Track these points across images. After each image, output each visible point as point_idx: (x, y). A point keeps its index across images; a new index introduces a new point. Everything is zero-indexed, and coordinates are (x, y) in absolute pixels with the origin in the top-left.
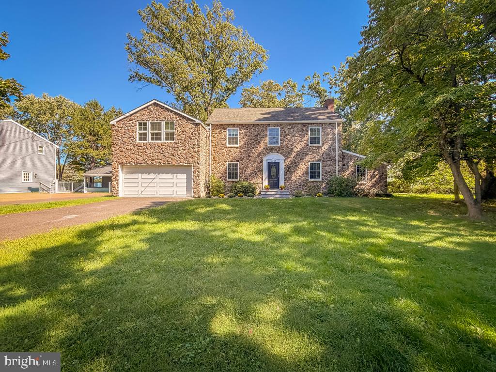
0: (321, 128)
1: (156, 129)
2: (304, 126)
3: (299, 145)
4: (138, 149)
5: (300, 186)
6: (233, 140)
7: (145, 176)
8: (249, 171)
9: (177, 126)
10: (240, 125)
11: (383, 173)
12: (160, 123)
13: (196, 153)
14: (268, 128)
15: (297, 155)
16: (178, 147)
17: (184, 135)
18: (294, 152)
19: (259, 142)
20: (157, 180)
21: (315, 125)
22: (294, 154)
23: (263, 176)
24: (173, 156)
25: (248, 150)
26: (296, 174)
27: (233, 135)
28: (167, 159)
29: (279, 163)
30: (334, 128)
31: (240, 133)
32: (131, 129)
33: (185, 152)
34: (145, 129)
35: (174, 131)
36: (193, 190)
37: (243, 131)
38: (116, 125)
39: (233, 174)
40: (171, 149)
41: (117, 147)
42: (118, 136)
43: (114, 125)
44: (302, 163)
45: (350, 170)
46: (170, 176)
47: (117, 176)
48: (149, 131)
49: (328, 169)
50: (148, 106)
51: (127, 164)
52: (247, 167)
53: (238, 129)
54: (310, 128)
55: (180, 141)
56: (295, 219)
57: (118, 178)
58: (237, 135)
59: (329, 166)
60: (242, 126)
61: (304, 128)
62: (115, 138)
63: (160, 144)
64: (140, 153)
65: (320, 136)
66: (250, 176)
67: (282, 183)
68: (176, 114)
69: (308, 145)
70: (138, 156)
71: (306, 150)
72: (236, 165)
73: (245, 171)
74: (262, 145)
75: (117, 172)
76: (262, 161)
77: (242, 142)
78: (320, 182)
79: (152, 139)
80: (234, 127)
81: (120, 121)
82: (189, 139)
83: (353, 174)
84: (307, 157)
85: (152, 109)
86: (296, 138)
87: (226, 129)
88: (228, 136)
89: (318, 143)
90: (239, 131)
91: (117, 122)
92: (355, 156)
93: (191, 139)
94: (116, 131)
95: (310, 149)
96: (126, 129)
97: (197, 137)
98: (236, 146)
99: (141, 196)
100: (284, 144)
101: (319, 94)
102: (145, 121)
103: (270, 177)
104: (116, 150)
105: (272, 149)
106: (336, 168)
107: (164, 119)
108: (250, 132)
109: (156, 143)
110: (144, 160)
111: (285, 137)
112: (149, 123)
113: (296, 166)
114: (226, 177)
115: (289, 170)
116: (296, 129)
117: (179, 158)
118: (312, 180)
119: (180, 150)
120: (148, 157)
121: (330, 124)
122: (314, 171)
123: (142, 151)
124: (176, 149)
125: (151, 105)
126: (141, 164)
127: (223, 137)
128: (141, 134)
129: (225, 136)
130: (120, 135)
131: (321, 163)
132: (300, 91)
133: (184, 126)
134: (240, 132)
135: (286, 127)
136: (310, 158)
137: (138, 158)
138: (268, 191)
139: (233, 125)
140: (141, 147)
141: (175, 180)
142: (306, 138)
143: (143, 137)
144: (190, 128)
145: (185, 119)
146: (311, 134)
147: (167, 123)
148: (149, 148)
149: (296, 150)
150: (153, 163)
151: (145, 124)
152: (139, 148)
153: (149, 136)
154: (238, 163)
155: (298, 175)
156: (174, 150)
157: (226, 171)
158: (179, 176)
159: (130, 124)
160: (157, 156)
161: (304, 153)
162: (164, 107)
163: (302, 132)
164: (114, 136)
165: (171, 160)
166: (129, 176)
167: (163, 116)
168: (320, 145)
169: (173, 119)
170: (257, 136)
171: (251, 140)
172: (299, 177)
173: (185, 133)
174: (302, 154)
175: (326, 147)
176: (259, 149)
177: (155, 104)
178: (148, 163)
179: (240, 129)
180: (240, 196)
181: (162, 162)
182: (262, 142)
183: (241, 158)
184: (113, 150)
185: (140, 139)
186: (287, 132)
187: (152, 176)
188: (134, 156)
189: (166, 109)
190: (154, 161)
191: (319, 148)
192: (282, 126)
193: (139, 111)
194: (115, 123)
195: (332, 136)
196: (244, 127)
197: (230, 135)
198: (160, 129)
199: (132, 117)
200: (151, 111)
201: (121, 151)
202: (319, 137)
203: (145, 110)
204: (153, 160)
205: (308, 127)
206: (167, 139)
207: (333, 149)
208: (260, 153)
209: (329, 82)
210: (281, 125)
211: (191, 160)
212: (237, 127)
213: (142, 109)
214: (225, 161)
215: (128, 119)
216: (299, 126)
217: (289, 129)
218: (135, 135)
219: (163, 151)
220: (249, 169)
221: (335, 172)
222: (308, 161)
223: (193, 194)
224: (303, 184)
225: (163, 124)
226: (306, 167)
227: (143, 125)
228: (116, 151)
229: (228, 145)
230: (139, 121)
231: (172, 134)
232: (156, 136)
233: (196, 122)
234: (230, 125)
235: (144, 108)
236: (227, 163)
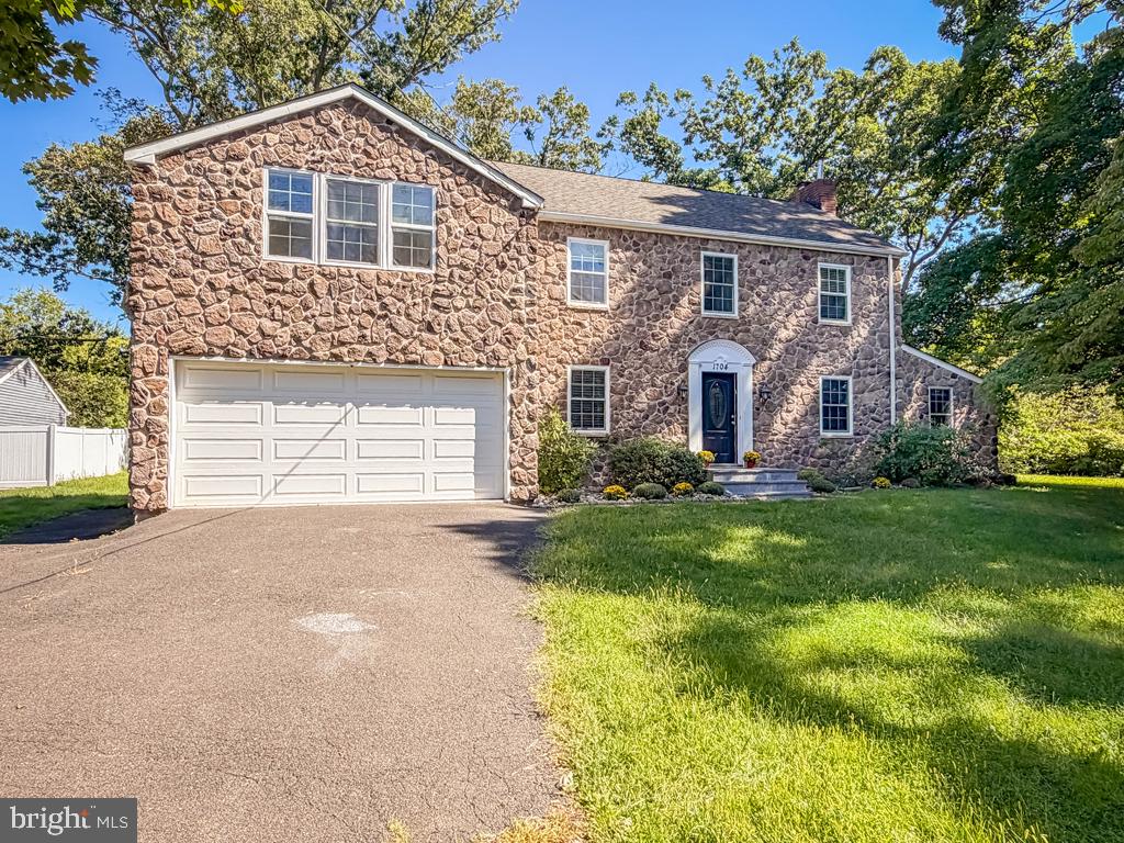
0: (848, 270)
1: (350, 211)
2: (806, 258)
3: (793, 320)
4: (268, 291)
5: (796, 453)
6: (587, 286)
7: (291, 411)
8: (643, 400)
9: (447, 211)
10: (612, 230)
11: (988, 416)
12: (374, 189)
13: (521, 323)
14: (703, 253)
15: (787, 350)
16: (450, 296)
17: (473, 247)
18: (780, 341)
19: (677, 300)
20: (351, 430)
21: (835, 257)
22: (776, 350)
23: (686, 421)
24: (430, 329)
25: (640, 323)
26: (784, 414)
27: (587, 266)
28: (405, 342)
30: (882, 273)
31: (611, 261)
32: (234, 195)
33: (477, 317)
34: (305, 204)
35: (433, 228)
36: (509, 472)
37: (622, 255)
38: (156, 171)
39: (586, 412)
40: (419, 300)
41: (161, 276)
42: (166, 224)
43: (144, 168)
44: (802, 379)
45: (915, 406)
46: (405, 413)
47: (160, 408)
48: (320, 217)
49: (869, 399)
50: (317, 110)
51: (210, 354)
52: (639, 386)
53: (606, 244)
54: (820, 265)
55: (457, 272)
57: (162, 419)
58: (601, 265)
59: (872, 391)
60: (620, 236)
61: (806, 265)
62: (152, 231)
63: (370, 277)
64: (277, 309)
65: (848, 294)
66: (646, 417)
67: (745, 445)
68: (442, 157)
69: (815, 321)
70: (267, 324)
71: (812, 337)
72: (601, 375)
73: (631, 399)
74: (685, 309)
75: (159, 389)
76: (684, 368)
77: (619, 295)
78: (849, 441)
79: (333, 252)
80: (592, 237)
81: (176, 152)
82: (493, 266)
83: (921, 417)
84: (815, 361)
85: (337, 124)
86: (784, 294)
87: (565, 240)
88: (569, 271)
89: (843, 316)
90: (608, 255)
91: (161, 157)
92: (926, 361)
93: (502, 266)
94: (156, 196)
95: (822, 334)
96: (209, 197)
97: (524, 261)
98: (598, 306)
99: (273, 501)
100: (751, 309)
102: (303, 171)
103: (708, 425)
104: (156, 287)
105: (716, 326)
106: (888, 396)
107: (391, 174)
108: (645, 262)
109: (354, 272)
110: (298, 340)
111: (752, 289)
112: (324, 182)
113: (786, 387)
115: (767, 400)
116: (783, 264)
117: (456, 341)
118: (830, 434)
119: (457, 309)
120: (317, 328)
121: (873, 258)
122: (833, 406)
123: (287, 300)
124: (444, 302)
125: (333, 105)
126: (284, 357)
127: (554, 269)
128: (277, 227)
129: (561, 267)
130: (176, 218)
131: (850, 379)
133: (473, 212)
134: (615, 257)
135: (755, 257)
136: (824, 365)
137: (268, 331)
139: (590, 230)
140: (284, 281)
141: (429, 432)
142: (810, 298)
143: (290, 237)
144: (496, 225)
145: (479, 184)
146: (824, 286)
147: (399, 193)
148: (321, 289)
149: (783, 334)
150: (338, 358)
151: (304, 185)
152: (274, 285)
153: (320, 241)
154: (607, 369)
155: (789, 418)
156: (436, 306)
157: (565, 397)
158: (446, 414)
159: (229, 173)
160: (361, 326)
161: (805, 347)
162: (390, 122)
163: (801, 278)
164: (145, 219)
165: (421, 350)
166: (213, 410)
167: (387, 162)
168: (848, 322)
169: (431, 181)
170: (668, 276)
171: (650, 289)
172: (793, 425)
173: (478, 240)
174: (802, 350)
175: (863, 331)
176: (675, 324)
177: (350, 102)
178: (320, 354)
179: (613, 248)
180: (610, 497)
181: (383, 355)
182: (684, 301)
183: (617, 352)
184: (140, 286)
185: (278, 247)
186: (759, 273)
187: (328, 412)
188: (250, 324)
189: (403, 131)
190: (344, 350)
191: (845, 332)
192: (745, 252)
193: (274, 122)
194: (153, 162)
195: (877, 298)
196: (625, 240)
197: (576, 265)
198: (372, 213)
199: (242, 144)
200: (334, 132)
201: (177, 296)
202: (844, 298)
203: (306, 121)
204: (343, 344)
205: (815, 262)
206: (401, 257)
207: (881, 339)
208: (676, 339)
210: (741, 245)
211: (503, 350)
212: (604, 238)
213: (290, 118)
214: (560, 362)
215: (218, 150)
216: (792, 256)
217: (763, 262)
218: (258, 228)
219: (384, 306)
220: (643, 395)
221: (889, 411)
222: (818, 371)
223: (510, 488)
224: (799, 449)
225: (386, 192)
226: (811, 390)
227: (293, 190)
228: (151, 293)
229: (571, 303)
230: (276, 168)
231: (422, 239)
232: (357, 243)
233: (526, 203)
234: (577, 226)
235: (301, 115)
236: (569, 369)
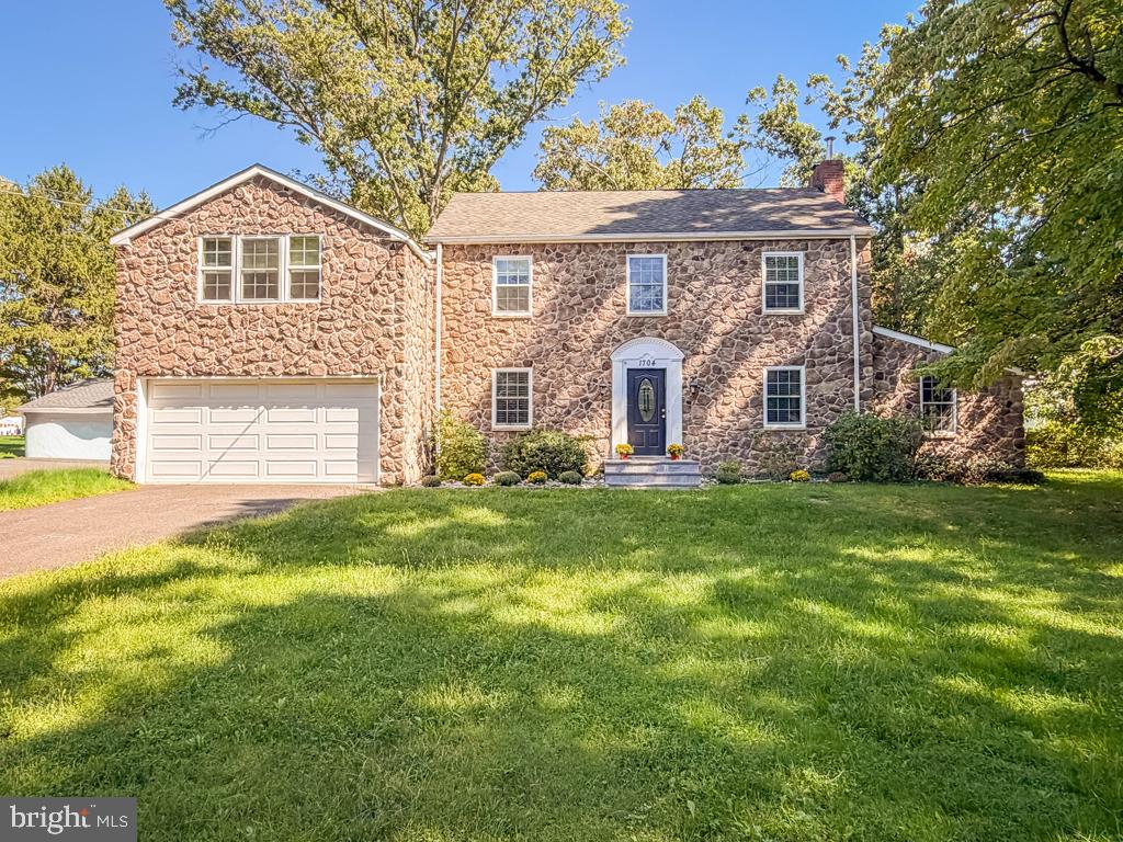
0: (801, 255)
1: (260, 261)
2: (746, 249)
3: (731, 312)
4: (201, 326)
5: (735, 445)
6: (514, 297)
7: (222, 413)
8: (564, 398)
9: (330, 252)
10: (535, 246)
11: (1010, 404)
12: (275, 242)
13: (390, 337)
14: (628, 257)
15: (723, 343)
16: (332, 319)
17: (351, 278)
18: (716, 335)
19: (600, 303)
20: (262, 427)
21: (783, 244)
22: (712, 342)
23: (610, 415)
24: (316, 347)
25: (563, 327)
26: (720, 407)
27: (514, 279)
28: (297, 358)
29: (664, 370)
30: (843, 255)
31: (538, 275)
32: (179, 260)
33: (354, 334)
34: (226, 260)
35: (320, 267)
36: (379, 460)
37: (545, 267)
38: (130, 249)
39: (511, 410)
40: (308, 325)
41: (133, 321)
42: (136, 285)
43: (123, 248)
44: (742, 371)
45: (900, 395)
46: (304, 413)
47: (130, 414)
48: (237, 267)
49: (826, 389)
50: (235, 188)
51: (163, 374)
52: (561, 385)
53: (530, 258)
54: (764, 255)
55: (338, 299)
56: (719, 558)
57: (132, 421)
58: (524, 279)
59: (831, 380)
60: (541, 249)
61: (747, 257)
62: (127, 291)
63: (271, 310)
64: (206, 340)
65: (801, 282)
66: (568, 413)
67: (674, 438)
68: (327, 210)
69: (759, 312)
70: (199, 351)
71: (754, 328)
72: (523, 377)
73: (553, 396)
74: (608, 311)
75: (130, 401)
76: (607, 366)
77: (543, 303)
78: (800, 433)
79: (248, 293)
80: (517, 253)
81: (143, 234)
82: (367, 292)
83: (909, 406)
84: (758, 352)
85: (249, 197)
86: (720, 288)
87: (490, 259)
88: (495, 285)
89: (794, 303)
90: (532, 267)
91: (133, 239)
92: (916, 346)
93: (375, 292)
94: (131, 266)
95: (766, 324)
96: (163, 263)
97: (393, 285)
98: (522, 314)
99: (208, 480)
100: (683, 306)
101: (795, 144)
102: (225, 236)
103: (634, 416)
104: (130, 330)
105: (642, 324)
106: (852, 385)
107: (287, 229)
108: (568, 271)
109: (260, 307)
110: (220, 361)
111: (683, 286)
112: (240, 244)
113: (722, 380)
114: (489, 418)
115: (697, 395)
116: (719, 258)
117: (336, 354)
118: (776, 426)
119: (338, 330)
120: (233, 352)
121: (833, 241)
122: (781, 396)
123: (213, 332)
124: (326, 324)
125: (246, 183)
126: (210, 374)
127: (480, 286)
128: (210, 278)
129: (488, 284)
130: (142, 280)
131: (803, 369)
132: (731, 136)
133: (351, 251)
134: (539, 270)
135: (687, 254)
136: (768, 356)
137: (199, 356)
138: (628, 464)
139: (514, 248)
140: (211, 318)
141: (321, 428)
142: (752, 289)
143: (218, 286)
144: (370, 259)
145: (356, 227)
146: (771, 275)
147: (295, 242)
148: (236, 323)
149: (719, 328)
150: (247, 373)
151: (225, 245)
152: (204, 321)
153: (237, 285)
154: (530, 370)
155: (726, 411)
156: (321, 329)
157: (490, 396)
158: (335, 413)
159: (175, 244)
160: (264, 348)
161: (746, 339)
162: (287, 189)
163: (741, 269)
164: (124, 284)
165: (308, 362)
166: (170, 414)
167: (284, 220)
168: (801, 310)
169: (318, 229)
170: (591, 281)
171: (572, 295)
172: (731, 418)
173: (355, 273)
174: (742, 341)
175: (820, 317)
176: (599, 325)
177: (258, 179)
178: (234, 371)
179: (536, 261)
180: (536, 481)
181: (280, 369)
182: (608, 303)
183: (539, 354)
184: (120, 330)
185: (210, 294)
186: (691, 270)
187: (247, 413)
188: (189, 351)
189: (296, 195)
190: (252, 367)
191: (795, 320)
192: (675, 251)
193: (205, 203)
194: (129, 243)
195: (838, 283)
196: (548, 252)
197: (502, 279)
198: (274, 261)
199: (184, 222)
200: (246, 203)
201: (143, 334)
202: (797, 286)
203: (226, 198)
204: (251, 362)
205: (759, 253)
206: (296, 293)
207: (843, 325)
208: (600, 339)
209: (827, 106)
210: (671, 245)
211: (374, 360)
212: (527, 253)
213: (216, 198)
214: (485, 366)
215: (169, 229)
216: (730, 249)
217: (696, 258)
218: (194, 282)
219: (281, 332)
220: (565, 392)
221: (852, 401)
222: (763, 361)
223: (381, 474)
224: (743, 440)
225: (285, 243)
226: (754, 382)
227: (218, 248)
228: (127, 334)
229: (495, 313)
230: (207, 236)
231: (314, 277)
232: (261, 285)
233: (393, 238)
234: (502, 246)
235: (224, 194)
236: (494, 372)
